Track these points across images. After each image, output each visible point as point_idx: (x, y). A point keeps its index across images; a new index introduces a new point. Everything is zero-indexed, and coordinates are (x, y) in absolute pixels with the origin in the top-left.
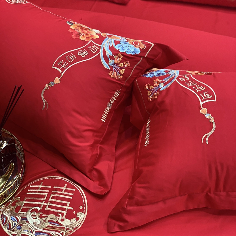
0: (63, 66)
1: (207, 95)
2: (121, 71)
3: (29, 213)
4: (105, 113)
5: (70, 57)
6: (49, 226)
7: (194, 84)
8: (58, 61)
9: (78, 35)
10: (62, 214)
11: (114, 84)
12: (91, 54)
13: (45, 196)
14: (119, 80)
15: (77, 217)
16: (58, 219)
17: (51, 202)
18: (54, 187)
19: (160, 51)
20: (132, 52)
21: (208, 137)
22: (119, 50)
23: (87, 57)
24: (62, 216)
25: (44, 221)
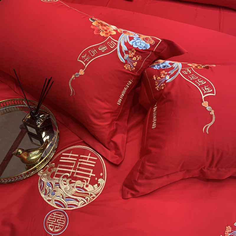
0: (86, 59)
1: (207, 89)
2: (134, 64)
3: (61, 179)
4: (120, 98)
5: (92, 51)
6: (76, 192)
7: (196, 77)
8: (82, 55)
9: (99, 31)
10: (87, 180)
11: (128, 75)
12: (109, 49)
13: (73, 163)
14: (132, 71)
15: (99, 183)
16: (84, 184)
17: (79, 170)
18: (81, 156)
19: (165, 45)
20: (143, 47)
21: (208, 127)
22: (133, 45)
23: (106, 52)
24: (87, 182)
25: (73, 187)
